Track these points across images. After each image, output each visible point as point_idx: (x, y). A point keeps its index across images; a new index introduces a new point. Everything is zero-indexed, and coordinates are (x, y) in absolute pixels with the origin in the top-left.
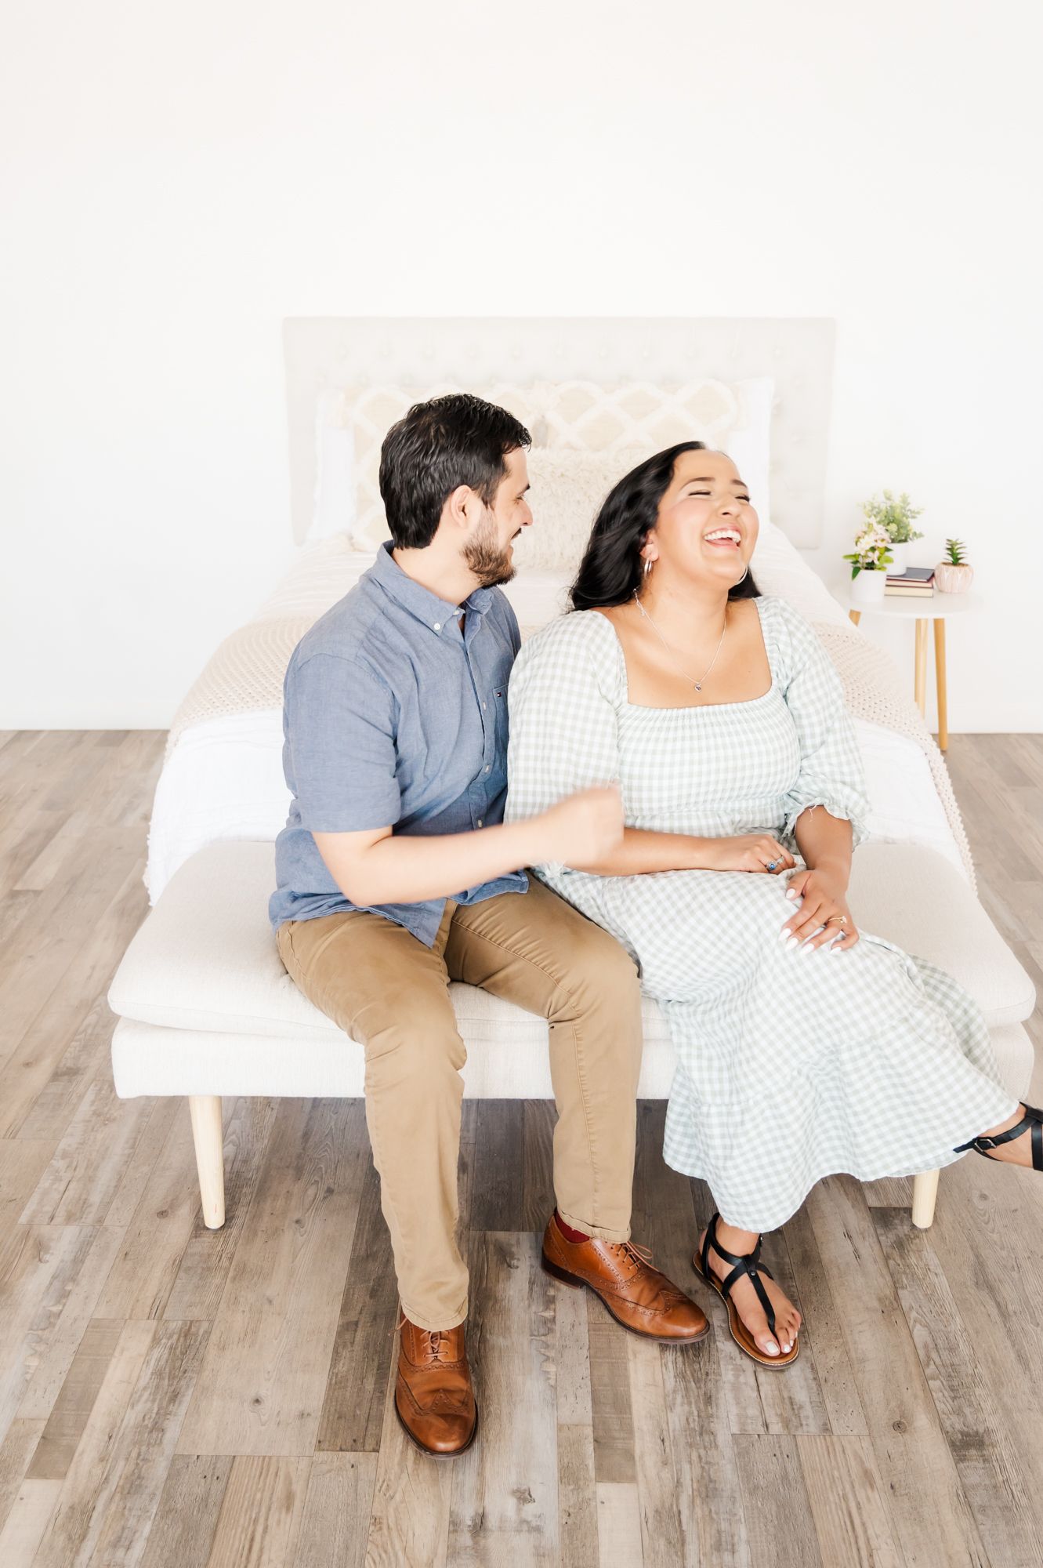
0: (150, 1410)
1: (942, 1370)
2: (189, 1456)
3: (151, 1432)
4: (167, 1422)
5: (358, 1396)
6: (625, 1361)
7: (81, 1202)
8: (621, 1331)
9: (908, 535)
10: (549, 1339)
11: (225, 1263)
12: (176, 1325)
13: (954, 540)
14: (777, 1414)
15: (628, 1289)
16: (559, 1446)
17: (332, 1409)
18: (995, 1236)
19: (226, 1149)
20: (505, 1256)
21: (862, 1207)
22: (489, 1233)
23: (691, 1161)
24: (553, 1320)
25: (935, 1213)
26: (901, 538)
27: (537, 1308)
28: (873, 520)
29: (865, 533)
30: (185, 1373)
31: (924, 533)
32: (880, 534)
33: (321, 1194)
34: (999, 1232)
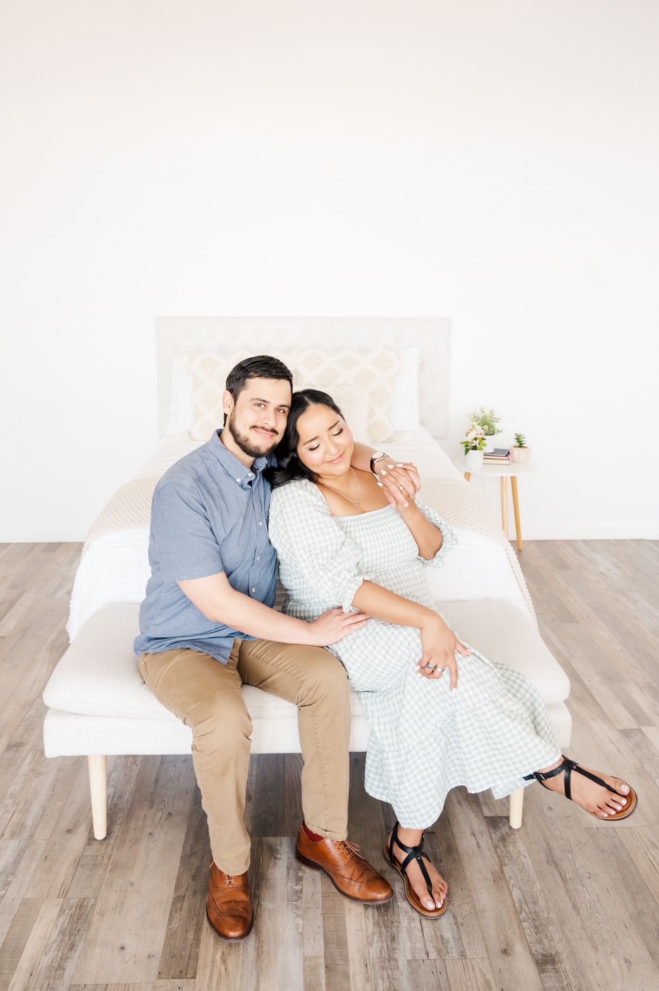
0: (57, 956)
1: (530, 916)
2: (79, 985)
3: (56, 970)
4: (66, 963)
5: (184, 943)
6: (343, 916)
7: (20, 825)
8: (341, 897)
9: (494, 431)
10: (298, 903)
11: (106, 860)
12: (74, 902)
13: (519, 434)
14: (434, 947)
15: (346, 870)
16: (304, 971)
17: (168, 952)
18: (558, 832)
19: (109, 790)
20: (273, 852)
21: (481, 817)
22: (264, 838)
23: (380, 790)
24: (301, 891)
25: (523, 819)
26: (491, 433)
27: (292, 884)
28: (475, 423)
29: (471, 430)
30: (79, 931)
31: (502, 430)
32: (479, 431)
33: (165, 816)
34: (559, 830)
